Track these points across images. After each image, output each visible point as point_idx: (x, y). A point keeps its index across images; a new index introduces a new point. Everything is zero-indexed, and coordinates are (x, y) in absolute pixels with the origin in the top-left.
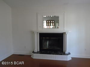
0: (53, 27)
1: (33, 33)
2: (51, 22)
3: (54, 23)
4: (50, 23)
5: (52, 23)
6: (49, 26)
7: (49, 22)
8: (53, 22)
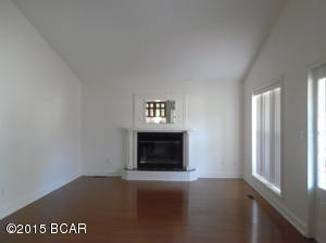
0: (161, 119)
1: (125, 132)
2: (158, 105)
3: (165, 108)
4: (155, 108)
5: (160, 108)
6: (149, 116)
7: (152, 106)
8: (163, 106)
